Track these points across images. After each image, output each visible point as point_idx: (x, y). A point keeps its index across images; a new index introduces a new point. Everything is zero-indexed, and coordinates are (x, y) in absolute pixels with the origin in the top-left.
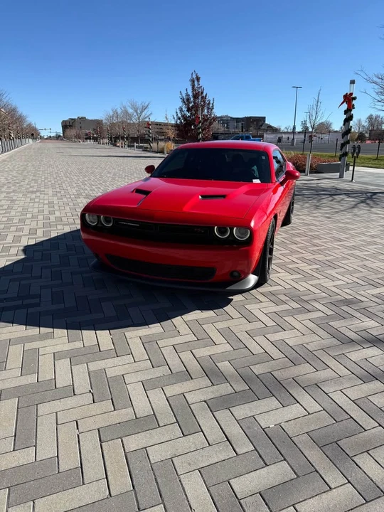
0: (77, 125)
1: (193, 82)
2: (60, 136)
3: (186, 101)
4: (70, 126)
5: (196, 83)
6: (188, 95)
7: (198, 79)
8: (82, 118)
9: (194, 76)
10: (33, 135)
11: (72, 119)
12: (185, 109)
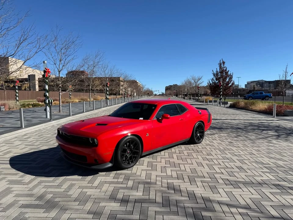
0: (173, 89)
1: (221, 65)
2: (163, 94)
3: (216, 75)
4: (169, 89)
5: (222, 65)
6: (217, 72)
7: (224, 63)
8: (175, 85)
9: (221, 62)
10: (148, 94)
11: (170, 86)
12: (214, 79)
